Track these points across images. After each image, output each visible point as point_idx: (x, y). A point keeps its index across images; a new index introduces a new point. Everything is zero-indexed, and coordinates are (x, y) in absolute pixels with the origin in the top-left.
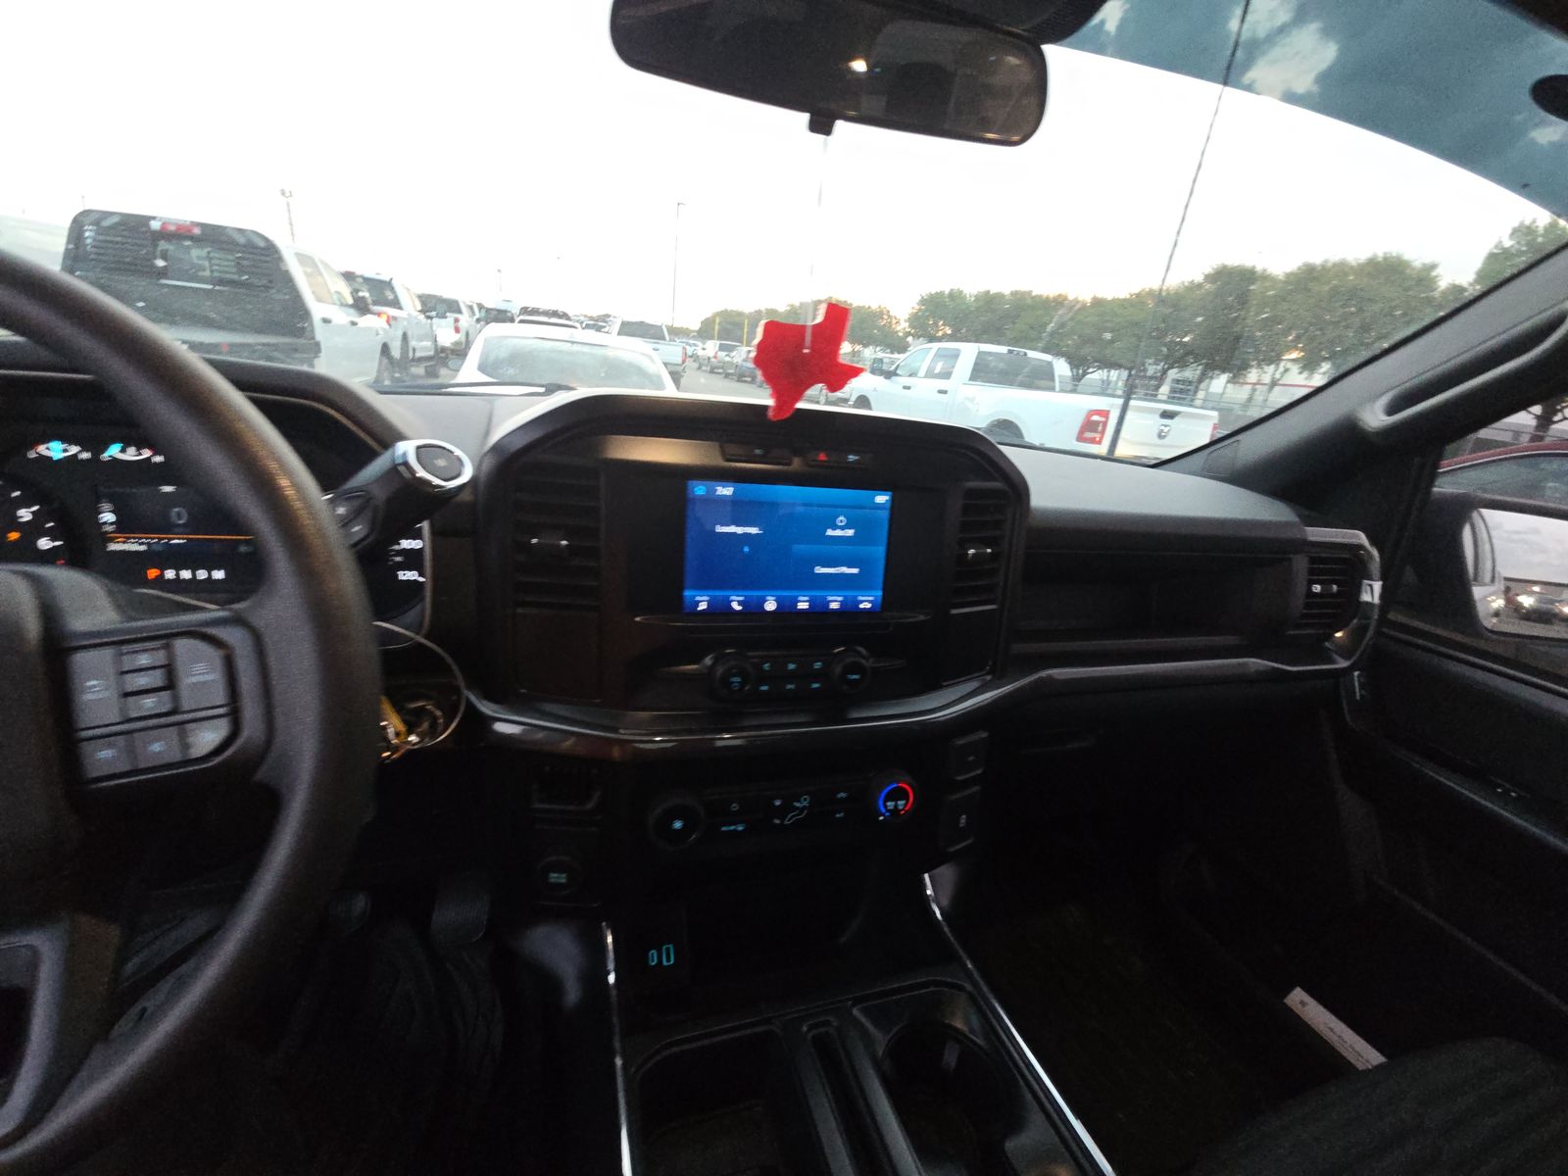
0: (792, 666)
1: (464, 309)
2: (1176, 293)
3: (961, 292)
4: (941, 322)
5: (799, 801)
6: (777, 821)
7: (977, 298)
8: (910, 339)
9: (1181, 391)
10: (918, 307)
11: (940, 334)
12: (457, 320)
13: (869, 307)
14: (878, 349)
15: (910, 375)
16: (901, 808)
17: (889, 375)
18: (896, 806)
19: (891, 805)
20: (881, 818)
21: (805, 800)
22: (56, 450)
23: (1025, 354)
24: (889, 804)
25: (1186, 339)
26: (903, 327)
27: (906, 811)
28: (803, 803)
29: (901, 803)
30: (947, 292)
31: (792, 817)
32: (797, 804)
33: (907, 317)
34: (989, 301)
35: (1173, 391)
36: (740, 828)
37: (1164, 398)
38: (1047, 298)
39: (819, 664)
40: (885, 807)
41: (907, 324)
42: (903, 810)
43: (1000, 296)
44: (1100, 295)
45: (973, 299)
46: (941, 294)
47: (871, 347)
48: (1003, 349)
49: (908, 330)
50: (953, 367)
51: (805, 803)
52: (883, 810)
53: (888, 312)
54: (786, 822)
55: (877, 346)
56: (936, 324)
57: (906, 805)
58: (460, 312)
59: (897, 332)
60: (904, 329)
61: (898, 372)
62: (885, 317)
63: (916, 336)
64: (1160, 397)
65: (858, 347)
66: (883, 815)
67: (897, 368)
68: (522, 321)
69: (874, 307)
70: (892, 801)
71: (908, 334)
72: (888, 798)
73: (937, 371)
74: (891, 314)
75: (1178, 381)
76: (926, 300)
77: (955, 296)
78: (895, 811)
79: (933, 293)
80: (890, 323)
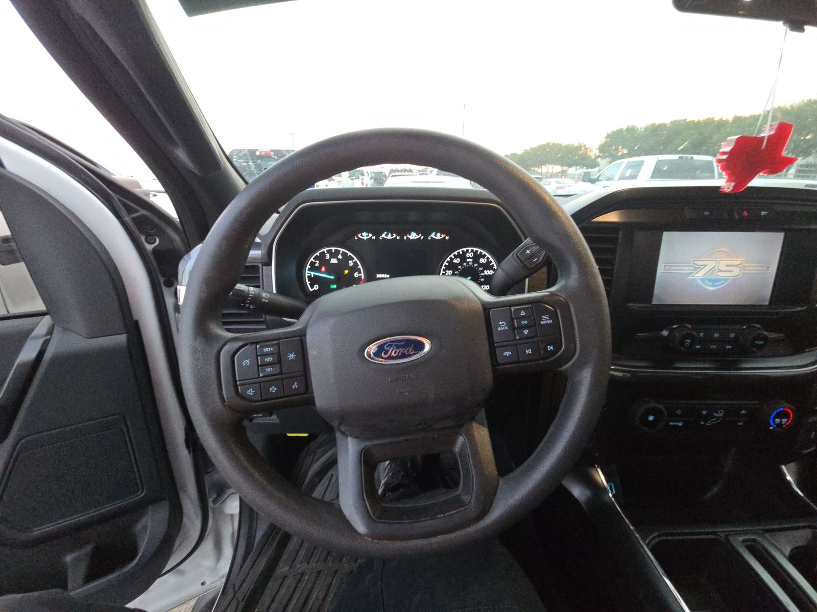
0: (716, 335)
1: (365, 174)
2: (798, 108)
3: (635, 127)
4: (621, 147)
5: (717, 413)
6: (702, 423)
7: (646, 129)
8: (599, 159)
9: (805, 171)
10: (605, 140)
11: (620, 154)
12: (362, 179)
13: (573, 144)
14: (578, 167)
15: (608, 180)
16: (783, 423)
17: (593, 181)
18: (781, 422)
19: (777, 420)
20: (771, 428)
21: (721, 412)
22: (365, 236)
23: (692, 158)
24: (776, 420)
25: (808, 137)
26: (594, 152)
27: (787, 426)
28: (720, 414)
29: (784, 420)
30: (624, 129)
31: (712, 422)
32: (715, 414)
33: (598, 146)
34: (655, 130)
35: (799, 171)
36: (680, 424)
37: (792, 176)
38: (699, 122)
39: (733, 334)
40: (774, 422)
41: (598, 151)
42: (785, 424)
43: (662, 127)
44: (739, 114)
45: (643, 130)
46: (620, 131)
47: (574, 167)
48: (675, 157)
49: (598, 154)
50: (639, 172)
51: (721, 415)
52: (772, 423)
53: (585, 145)
54: (707, 424)
55: (577, 166)
56: (617, 149)
57: (787, 422)
58: (363, 175)
59: (590, 156)
60: (595, 154)
61: (600, 179)
62: (583, 149)
63: (603, 157)
64: (789, 176)
65: (565, 168)
66: (772, 426)
67: (599, 177)
68: (392, 176)
69: (576, 144)
70: (779, 418)
71: (599, 157)
72: (778, 416)
73: (627, 175)
74: (586, 147)
75: (802, 166)
76: (610, 135)
77: (631, 130)
78: (780, 425)
79: (615, 130)
80: (586, 151)
